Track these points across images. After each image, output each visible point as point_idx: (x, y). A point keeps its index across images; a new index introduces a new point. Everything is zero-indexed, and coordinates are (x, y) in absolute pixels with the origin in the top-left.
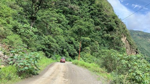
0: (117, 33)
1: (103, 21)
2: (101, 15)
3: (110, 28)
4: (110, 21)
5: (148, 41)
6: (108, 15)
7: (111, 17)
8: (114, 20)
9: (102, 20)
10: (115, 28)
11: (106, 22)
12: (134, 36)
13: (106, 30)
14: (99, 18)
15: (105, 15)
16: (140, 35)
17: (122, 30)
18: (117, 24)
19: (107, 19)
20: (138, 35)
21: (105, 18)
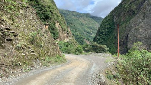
0: (52, 21)
1: (40, 11)
2: (38, 5)
3: (47, 17)
4: (46, 11)
5: (80, 21)
6: (44, 5)
7: (47, 7)
8: (49, 10)
9: (40, 9)
10: (50, 16)
11: (43, 11)
12: (70, 16)
13: (43, 19)
14: (37, 8)
15: (42, 5)
16: (75, 15)
17: (56, 18)
18: (51, 13)
19: (44, 9)
20: (73, 15)
21: (42, 8)
